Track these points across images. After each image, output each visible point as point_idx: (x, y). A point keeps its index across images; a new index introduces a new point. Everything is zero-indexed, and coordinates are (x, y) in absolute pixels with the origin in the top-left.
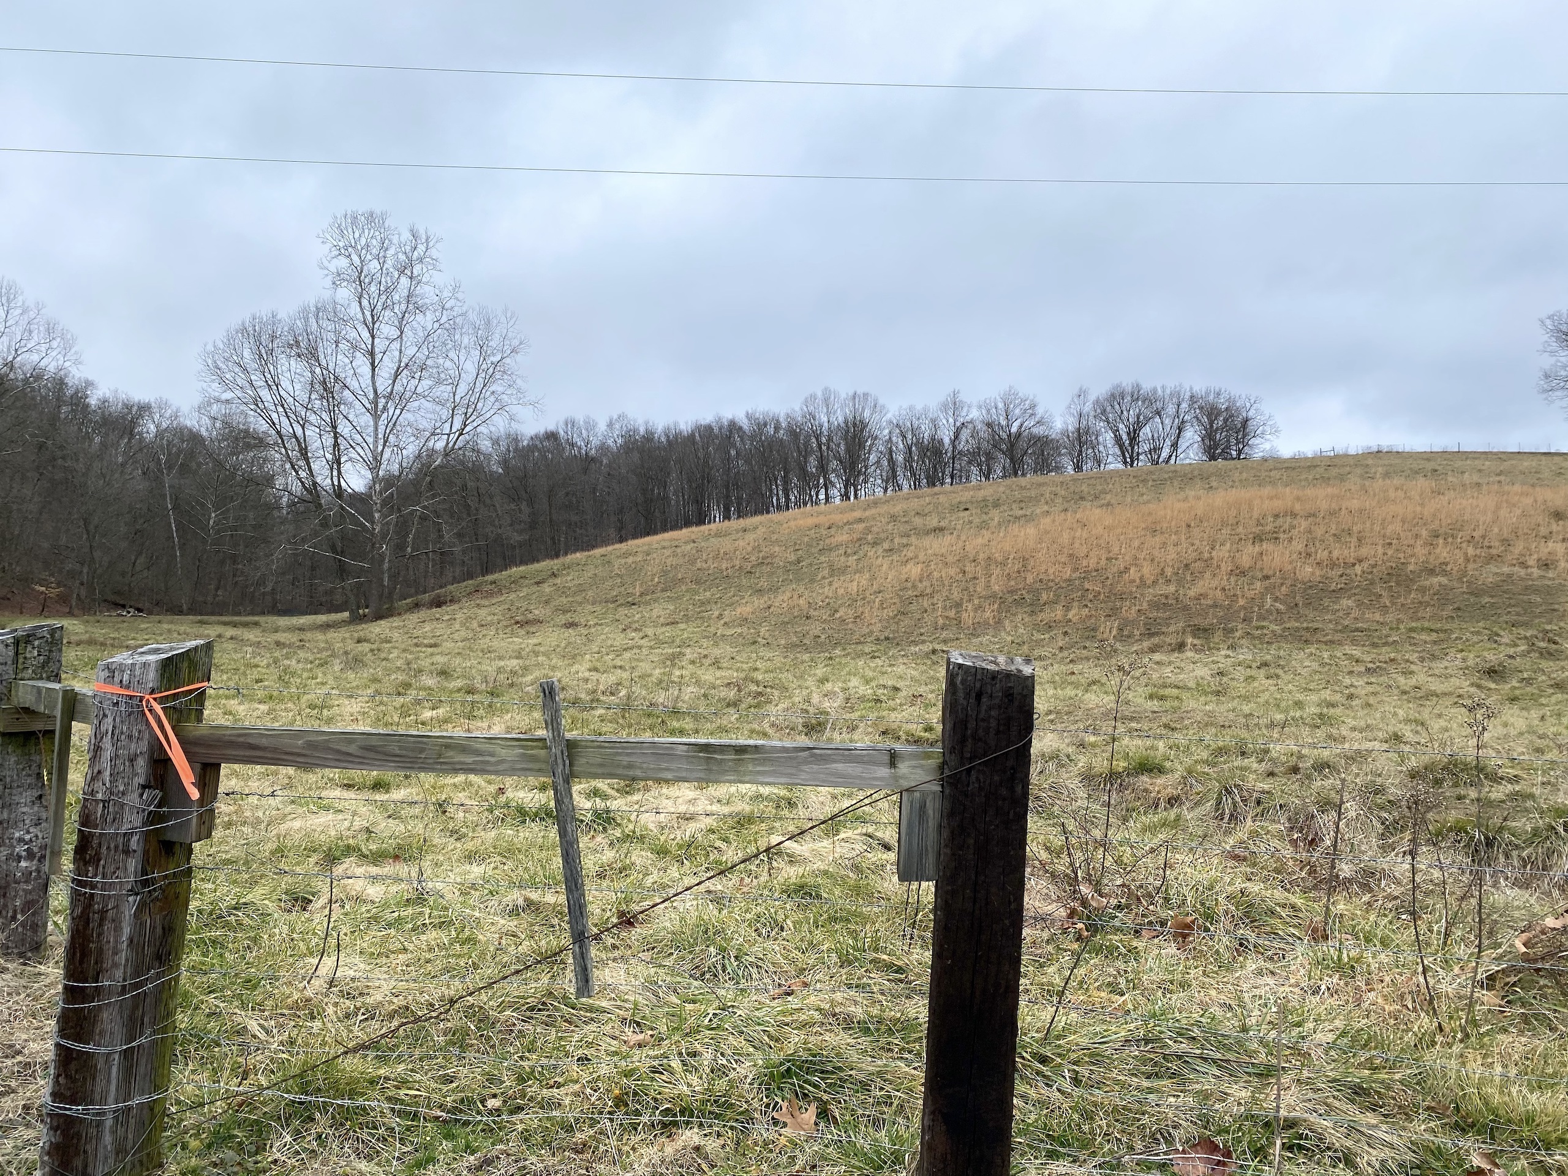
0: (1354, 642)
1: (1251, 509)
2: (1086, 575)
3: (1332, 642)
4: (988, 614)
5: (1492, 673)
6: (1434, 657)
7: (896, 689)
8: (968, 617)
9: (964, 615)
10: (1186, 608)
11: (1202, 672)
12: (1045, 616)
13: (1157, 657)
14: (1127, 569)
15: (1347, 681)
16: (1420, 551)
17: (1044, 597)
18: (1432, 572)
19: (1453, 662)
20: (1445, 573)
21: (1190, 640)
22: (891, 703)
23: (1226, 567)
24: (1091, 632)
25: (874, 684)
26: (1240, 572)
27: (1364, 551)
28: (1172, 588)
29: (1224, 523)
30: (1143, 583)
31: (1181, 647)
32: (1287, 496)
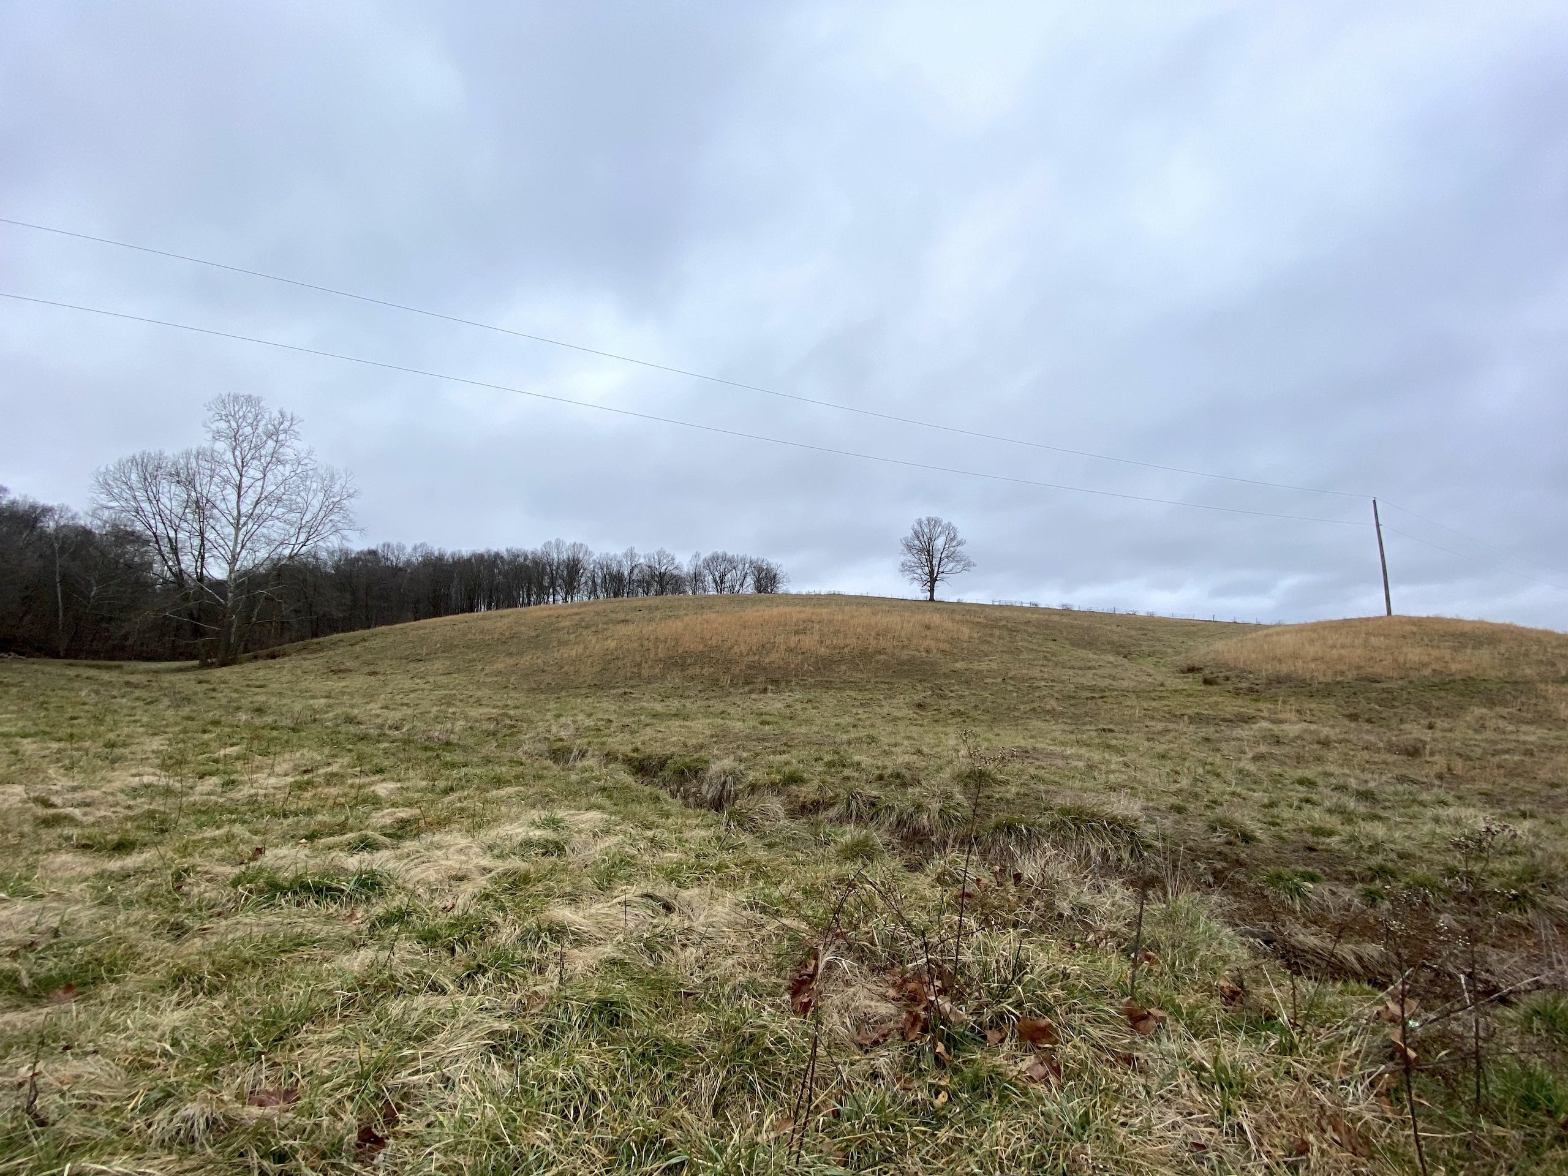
0: (851, 689)
1: (791, 617)
2: (712, 649)
3: (840, 688)
4: (657, 670)
5: (920, 706)
6: (891, 698)
7: (610, 721)
8: (645, 672)
9: (643, 671)
10: (765, 669)
11: (779, 705)
12: (690, 672)
13: (753, 696)
14: (733, 647)
15: (854, 711)
16: (873, 642)
17: (689, 661)
18: (879, 653)
19: (899, 700)
20: (885, 653)
21: (770, 687)
22: (607, 731)
23: (783, 647)
24: (715, 682)
25: (594, 717)
26: (789, 650)
27: (848, 641)
28: (757, 658)
29: (779, 624)
30: (741, 655)
31: (765, 691)
32: (808, 611)
